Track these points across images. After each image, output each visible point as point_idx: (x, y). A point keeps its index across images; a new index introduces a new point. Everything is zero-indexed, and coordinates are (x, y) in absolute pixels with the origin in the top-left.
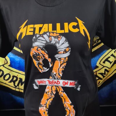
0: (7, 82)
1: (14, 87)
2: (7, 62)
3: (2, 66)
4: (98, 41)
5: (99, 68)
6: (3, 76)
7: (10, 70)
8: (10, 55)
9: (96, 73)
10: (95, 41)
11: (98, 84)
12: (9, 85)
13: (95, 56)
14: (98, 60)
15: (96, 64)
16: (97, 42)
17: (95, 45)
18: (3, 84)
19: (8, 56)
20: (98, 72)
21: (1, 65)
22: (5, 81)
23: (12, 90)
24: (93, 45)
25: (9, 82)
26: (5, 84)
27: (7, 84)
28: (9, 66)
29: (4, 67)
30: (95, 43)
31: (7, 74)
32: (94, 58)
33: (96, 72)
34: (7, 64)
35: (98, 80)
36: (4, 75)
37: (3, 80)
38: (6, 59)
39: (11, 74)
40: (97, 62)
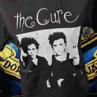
0: (14, 72)
1: (20, 76)
2: (13, 54)
3: (9, 58)
4: (95, 34)
5: (96, 59)
6: (10, 67)
7: (16, 61)
8: (16, 48)
9: (94, 64)
10: (92, 33)
11: (96, 74)
12: (16, 75)
13: (92, 48)
14: (95, 52)
15: (93, 55)
16: (93, 34)
17: (92, 37)
18: (10, 73)
19: (14, 49)
20: (95, 63)
21: (8, 56)
22: (12, 71)
23: (18, 78)
24: (90, 38)
25: (15, 72)
26: (12, 73)
27: (13, 74)
28: (15, 57)
29: (11, 58)
30: (92, 35)
31: (13, 65)
32: (91, 50)
33: (93, 62)
34: (13, 56)
35: (96, 70)
36: (11, 65)
37: (11, 70)
38: (12, 52)
39: (17, 65)
40: (94, 54)
